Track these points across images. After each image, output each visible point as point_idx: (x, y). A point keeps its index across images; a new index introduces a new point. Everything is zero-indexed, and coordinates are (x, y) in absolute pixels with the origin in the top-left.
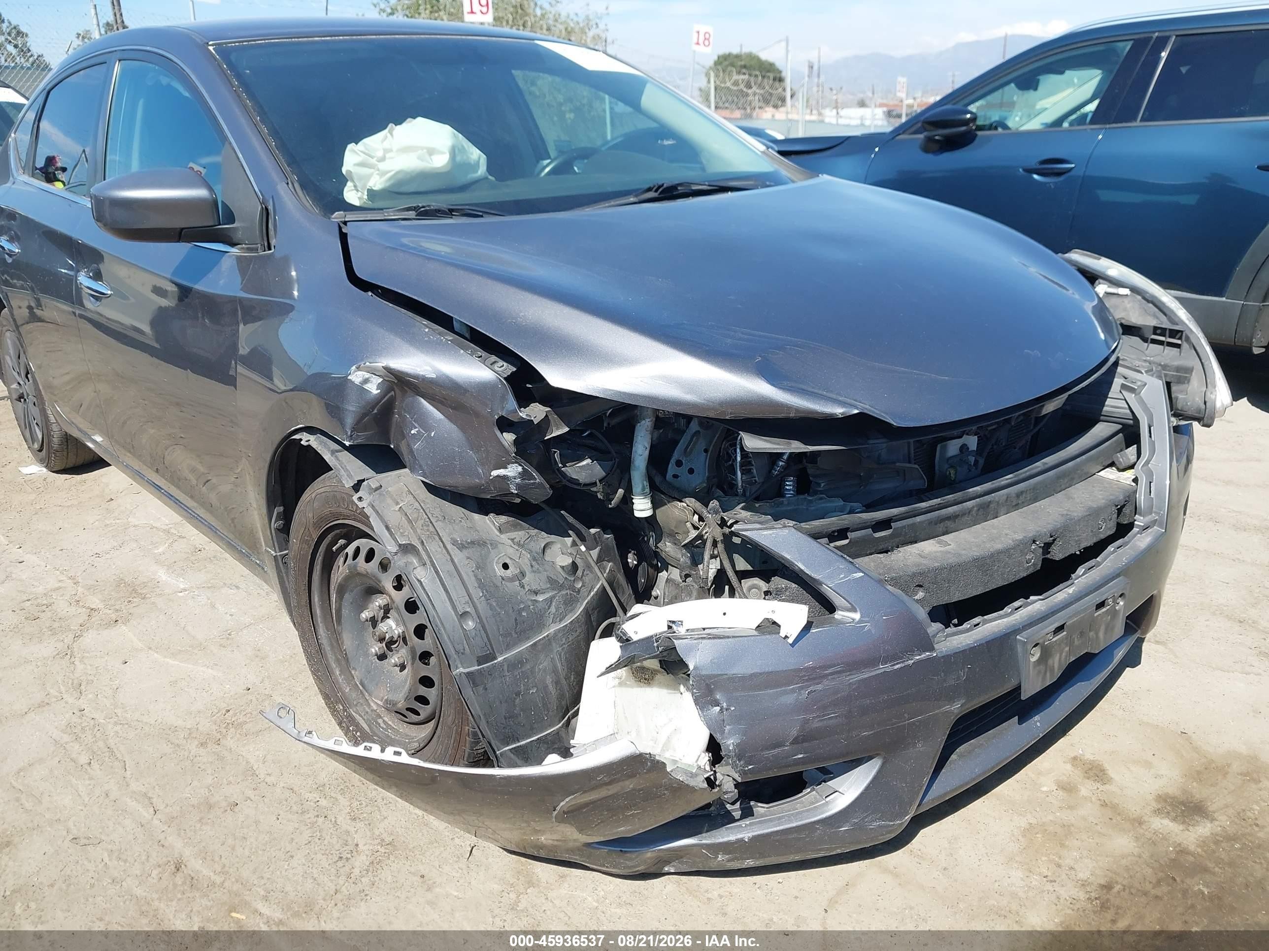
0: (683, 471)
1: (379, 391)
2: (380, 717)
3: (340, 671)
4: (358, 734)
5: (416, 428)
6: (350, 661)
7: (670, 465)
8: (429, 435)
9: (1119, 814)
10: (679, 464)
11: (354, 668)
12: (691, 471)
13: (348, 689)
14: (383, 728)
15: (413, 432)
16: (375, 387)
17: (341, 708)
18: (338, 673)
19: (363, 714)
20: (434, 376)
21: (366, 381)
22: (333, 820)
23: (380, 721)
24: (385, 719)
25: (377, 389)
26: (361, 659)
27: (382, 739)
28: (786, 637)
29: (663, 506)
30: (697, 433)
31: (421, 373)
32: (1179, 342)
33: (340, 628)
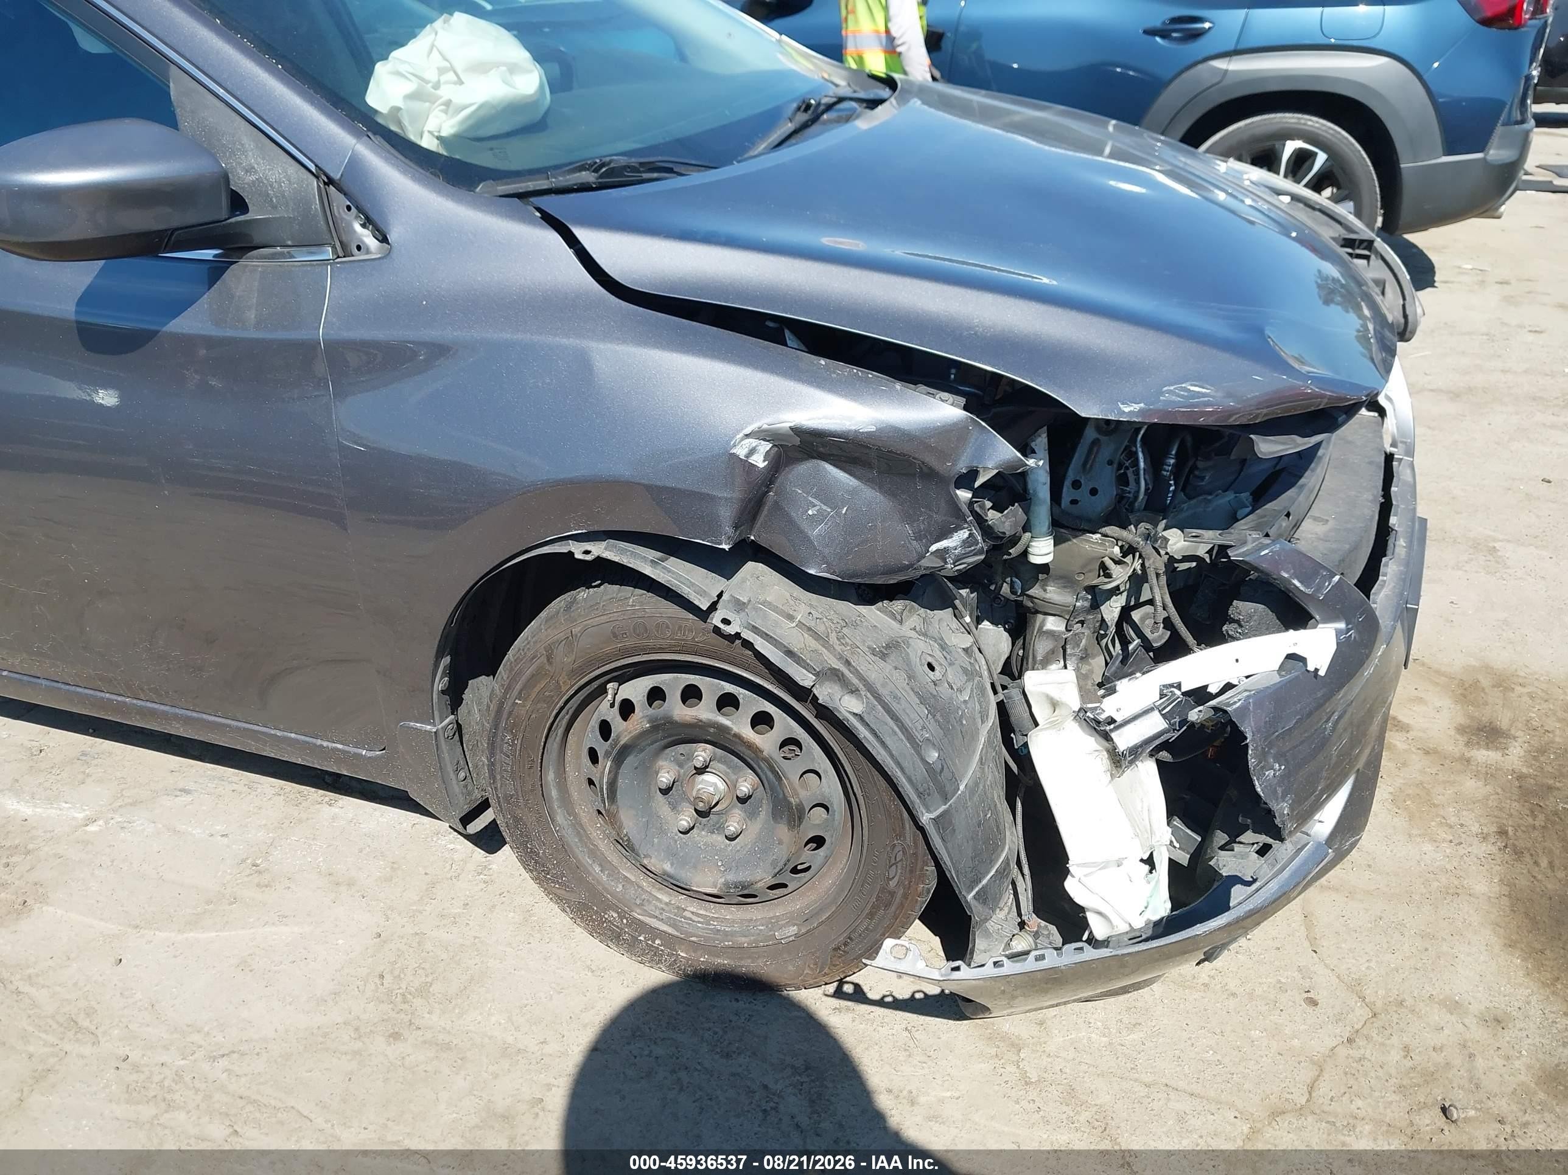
0: (1083, 494)
1: (767, 462)
2: (685, 910)
3: (601, 865)
4: (658, 942)
5: (815, 506)
6: (637, 847)
7: (1065, 490)
8: (838, 514)
9: (1445, 758)
10: (1076, 485)
11: (646, 856)
12: (1094, 492)
13: (620, 886)
14: (699, 922)
15: (810, 512)
16: (762, 458)
17: (615, 915)
18: (597, 869)
19: (657, 913)
20: (873, 429)
21: (752, 452)
22: (699, 1067)
23: (687, 914)
24: (691, 909)
25: (764, 461)
26: (656, 840)
27: (704, 937)
28: (1317, 670)
29: (1064, 542)
30: (1095, 442)
31: (853, 428)
32: (1366, 252)
33: (614, 807)
